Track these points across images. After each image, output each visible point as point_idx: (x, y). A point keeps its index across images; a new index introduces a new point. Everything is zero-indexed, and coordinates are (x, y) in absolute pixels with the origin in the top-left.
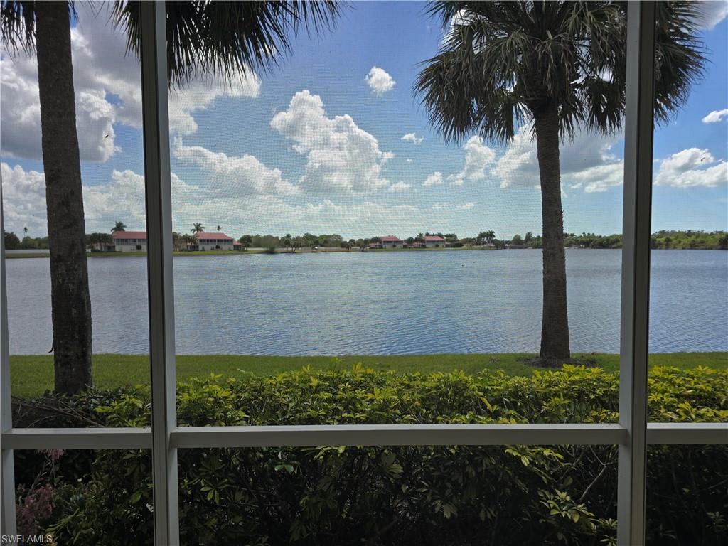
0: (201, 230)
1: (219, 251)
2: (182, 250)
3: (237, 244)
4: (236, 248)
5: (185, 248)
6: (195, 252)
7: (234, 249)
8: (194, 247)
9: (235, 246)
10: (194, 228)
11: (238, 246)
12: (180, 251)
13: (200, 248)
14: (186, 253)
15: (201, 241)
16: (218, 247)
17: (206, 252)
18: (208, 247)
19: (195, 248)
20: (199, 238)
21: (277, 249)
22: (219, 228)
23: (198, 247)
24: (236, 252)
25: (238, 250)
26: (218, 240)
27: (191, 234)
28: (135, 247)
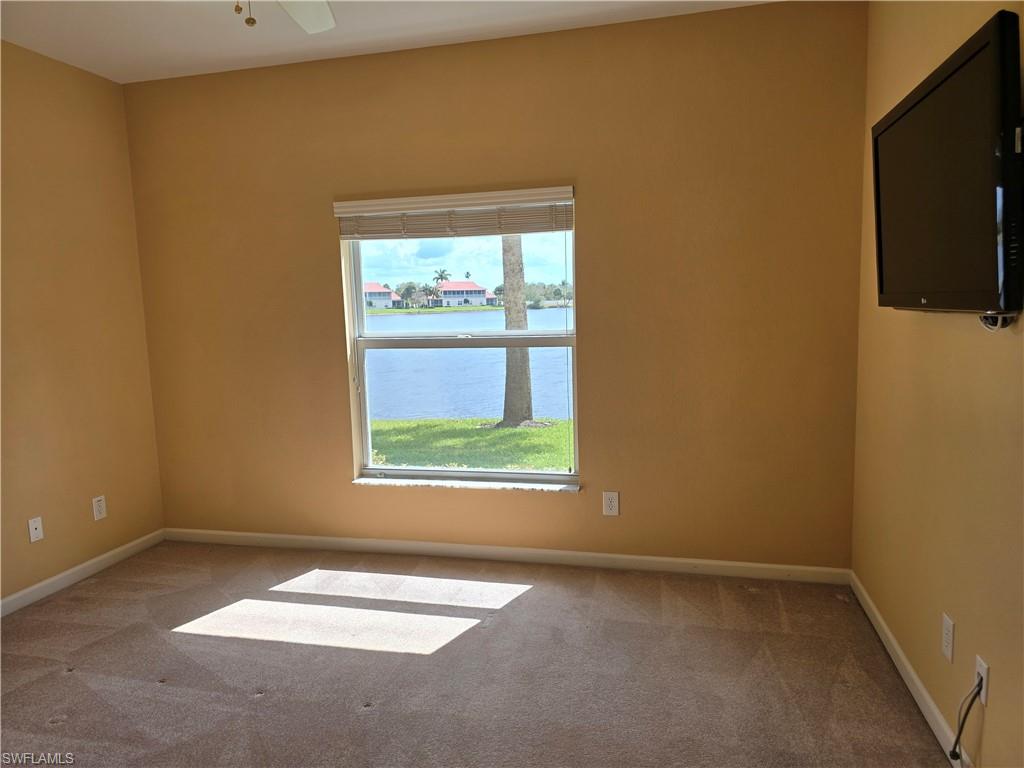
0: (446, 279)
1: (468, 307)
4: (490, 302)
9: (488, 300)
10: (437, 275)
11: (492, 300)
15: (445, 293)
16: (466, 301)
17: (452, 309)
18: (454, 301)
19: (438, 303)
21: (545, 303)
22: (468, 275)
23: (441, 301)
24: (489, 307)
26: (467, 292)
27: (433, 284)
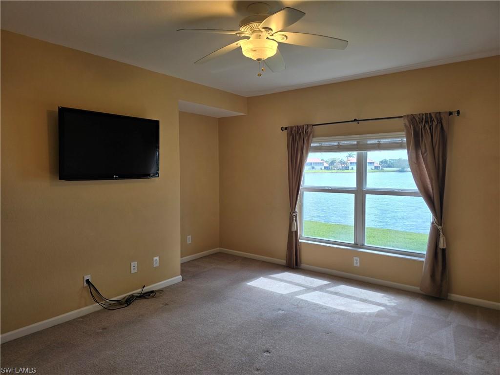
2: (339, 169)
3: (377, 165)
5: (341, 168)
6: (346, 171)
7: (375, 169)
8: (346, 167)
12: (337, 170)
13: (350, 168)
14: (341, 171)
20: (350, 161)
25: (377, 169)
28: (311, 167)
